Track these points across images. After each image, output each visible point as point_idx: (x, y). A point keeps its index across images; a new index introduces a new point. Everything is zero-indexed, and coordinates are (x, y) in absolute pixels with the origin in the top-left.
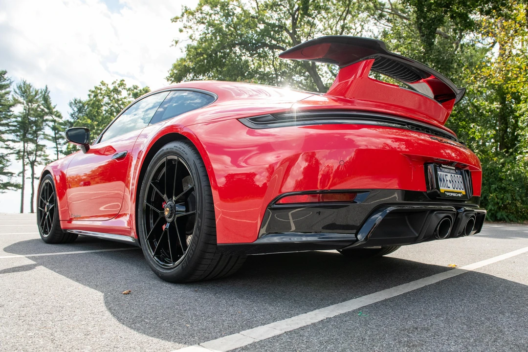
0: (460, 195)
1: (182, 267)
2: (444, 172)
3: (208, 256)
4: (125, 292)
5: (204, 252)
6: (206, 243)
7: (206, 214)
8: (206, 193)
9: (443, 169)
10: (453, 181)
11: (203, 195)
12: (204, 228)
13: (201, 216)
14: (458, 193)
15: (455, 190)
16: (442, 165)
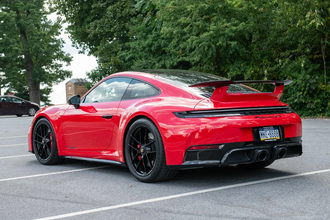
0: (275, 140)
1: (152, 175)
2: (264, 130)
3: (163, 170)
4: (129, 186)
5: (161, 168)
6: (162, 165)
7: (161, 153)
8: (161, 144)
9: (264, 129)
10: (270, 134)
11: (160, 145)
12: (161, 159)
13: (159, 154)
14: (273, 139)
15: (272, 138)
16: (264, 128)
